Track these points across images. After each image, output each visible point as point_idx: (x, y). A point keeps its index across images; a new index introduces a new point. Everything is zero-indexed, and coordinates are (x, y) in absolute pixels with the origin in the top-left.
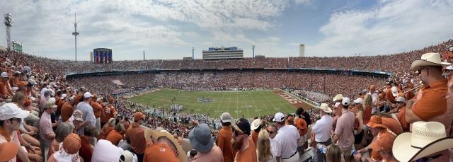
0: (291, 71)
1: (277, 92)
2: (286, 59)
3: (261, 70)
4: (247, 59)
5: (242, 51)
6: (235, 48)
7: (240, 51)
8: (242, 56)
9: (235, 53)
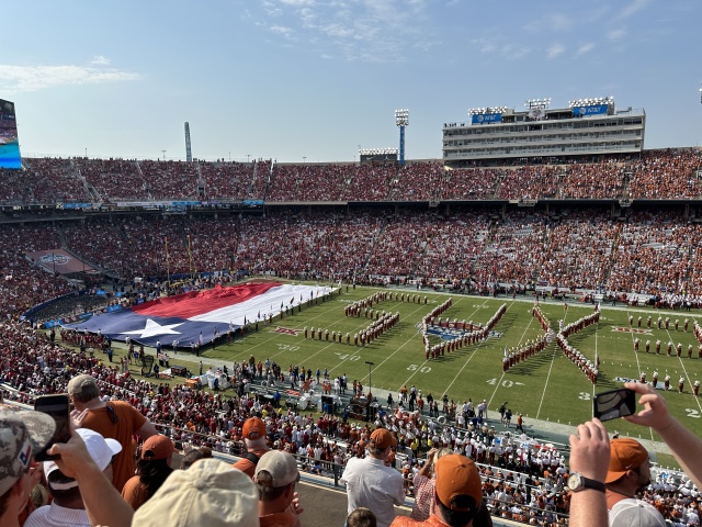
6: (605, 108)
7: (628, 122)
8: (637, 143)
9: (601, 129)
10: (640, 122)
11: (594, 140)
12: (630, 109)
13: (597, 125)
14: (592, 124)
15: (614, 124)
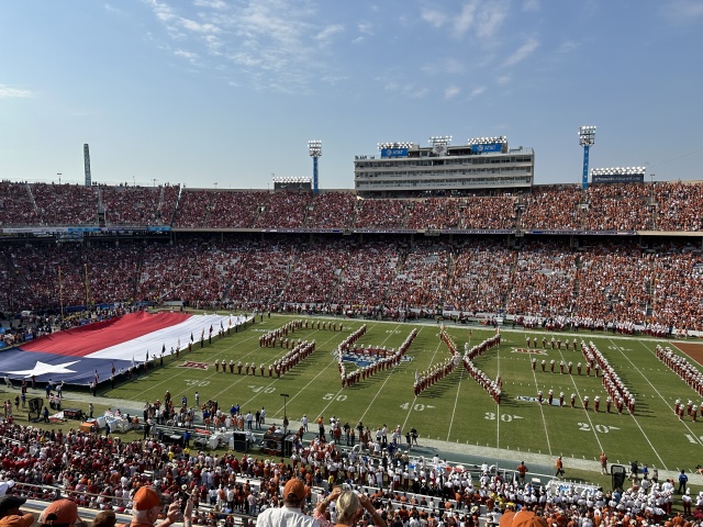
5: (528, 159)
6: (500, 147)
7: (520, 159)
8: (528, 179)
9: (496, 166)
10: (529, 160)
11: (491, 175)
12: (521, 148)
13: (493, 162)
14: (488, 160)
15: (508, 161)
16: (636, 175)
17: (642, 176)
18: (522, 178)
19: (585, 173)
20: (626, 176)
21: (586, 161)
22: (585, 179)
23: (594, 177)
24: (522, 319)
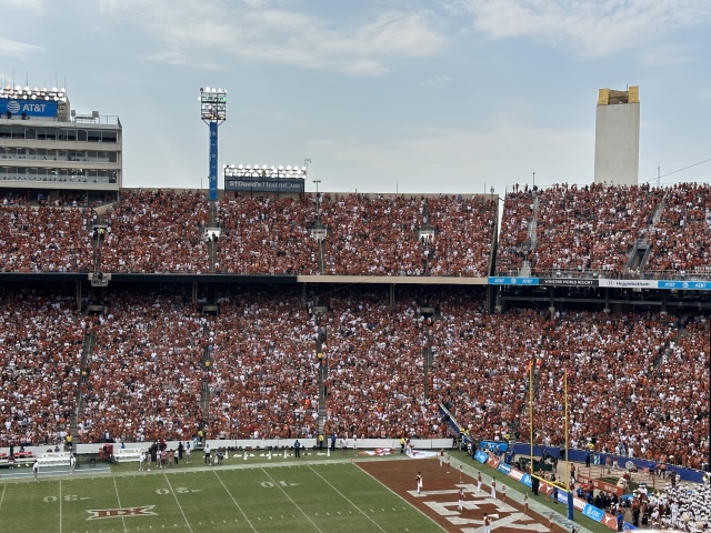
0: (519, 301)
1: (399, 474)
2: (485, 205)
3: (279, 292)
4: (160, 198)
5: (111, 136)
6: (52, 107)
7: (94, 135)
8: (113, 176)
9: (49, 144)
10: (114, 140)
12: (96, 114)
13: (42, 137)
14: (32, 133)
15: (72, 138)
16: (293, 181)
17: (301, 182)
18: (101, 173)
19: (213, 172)
20: (278, 180)
21: (214, 150)
22: (213, 183)
23: (228, 179)
24: (108, 451)
